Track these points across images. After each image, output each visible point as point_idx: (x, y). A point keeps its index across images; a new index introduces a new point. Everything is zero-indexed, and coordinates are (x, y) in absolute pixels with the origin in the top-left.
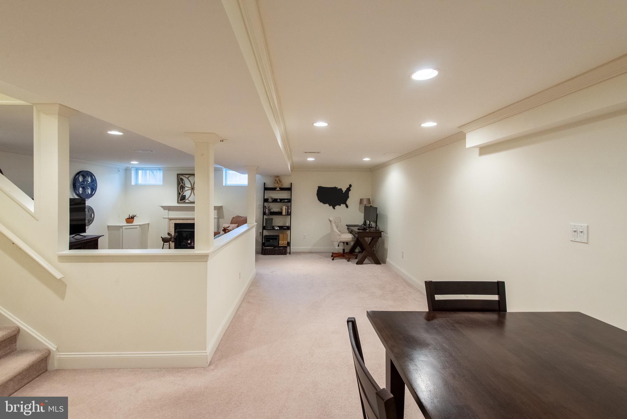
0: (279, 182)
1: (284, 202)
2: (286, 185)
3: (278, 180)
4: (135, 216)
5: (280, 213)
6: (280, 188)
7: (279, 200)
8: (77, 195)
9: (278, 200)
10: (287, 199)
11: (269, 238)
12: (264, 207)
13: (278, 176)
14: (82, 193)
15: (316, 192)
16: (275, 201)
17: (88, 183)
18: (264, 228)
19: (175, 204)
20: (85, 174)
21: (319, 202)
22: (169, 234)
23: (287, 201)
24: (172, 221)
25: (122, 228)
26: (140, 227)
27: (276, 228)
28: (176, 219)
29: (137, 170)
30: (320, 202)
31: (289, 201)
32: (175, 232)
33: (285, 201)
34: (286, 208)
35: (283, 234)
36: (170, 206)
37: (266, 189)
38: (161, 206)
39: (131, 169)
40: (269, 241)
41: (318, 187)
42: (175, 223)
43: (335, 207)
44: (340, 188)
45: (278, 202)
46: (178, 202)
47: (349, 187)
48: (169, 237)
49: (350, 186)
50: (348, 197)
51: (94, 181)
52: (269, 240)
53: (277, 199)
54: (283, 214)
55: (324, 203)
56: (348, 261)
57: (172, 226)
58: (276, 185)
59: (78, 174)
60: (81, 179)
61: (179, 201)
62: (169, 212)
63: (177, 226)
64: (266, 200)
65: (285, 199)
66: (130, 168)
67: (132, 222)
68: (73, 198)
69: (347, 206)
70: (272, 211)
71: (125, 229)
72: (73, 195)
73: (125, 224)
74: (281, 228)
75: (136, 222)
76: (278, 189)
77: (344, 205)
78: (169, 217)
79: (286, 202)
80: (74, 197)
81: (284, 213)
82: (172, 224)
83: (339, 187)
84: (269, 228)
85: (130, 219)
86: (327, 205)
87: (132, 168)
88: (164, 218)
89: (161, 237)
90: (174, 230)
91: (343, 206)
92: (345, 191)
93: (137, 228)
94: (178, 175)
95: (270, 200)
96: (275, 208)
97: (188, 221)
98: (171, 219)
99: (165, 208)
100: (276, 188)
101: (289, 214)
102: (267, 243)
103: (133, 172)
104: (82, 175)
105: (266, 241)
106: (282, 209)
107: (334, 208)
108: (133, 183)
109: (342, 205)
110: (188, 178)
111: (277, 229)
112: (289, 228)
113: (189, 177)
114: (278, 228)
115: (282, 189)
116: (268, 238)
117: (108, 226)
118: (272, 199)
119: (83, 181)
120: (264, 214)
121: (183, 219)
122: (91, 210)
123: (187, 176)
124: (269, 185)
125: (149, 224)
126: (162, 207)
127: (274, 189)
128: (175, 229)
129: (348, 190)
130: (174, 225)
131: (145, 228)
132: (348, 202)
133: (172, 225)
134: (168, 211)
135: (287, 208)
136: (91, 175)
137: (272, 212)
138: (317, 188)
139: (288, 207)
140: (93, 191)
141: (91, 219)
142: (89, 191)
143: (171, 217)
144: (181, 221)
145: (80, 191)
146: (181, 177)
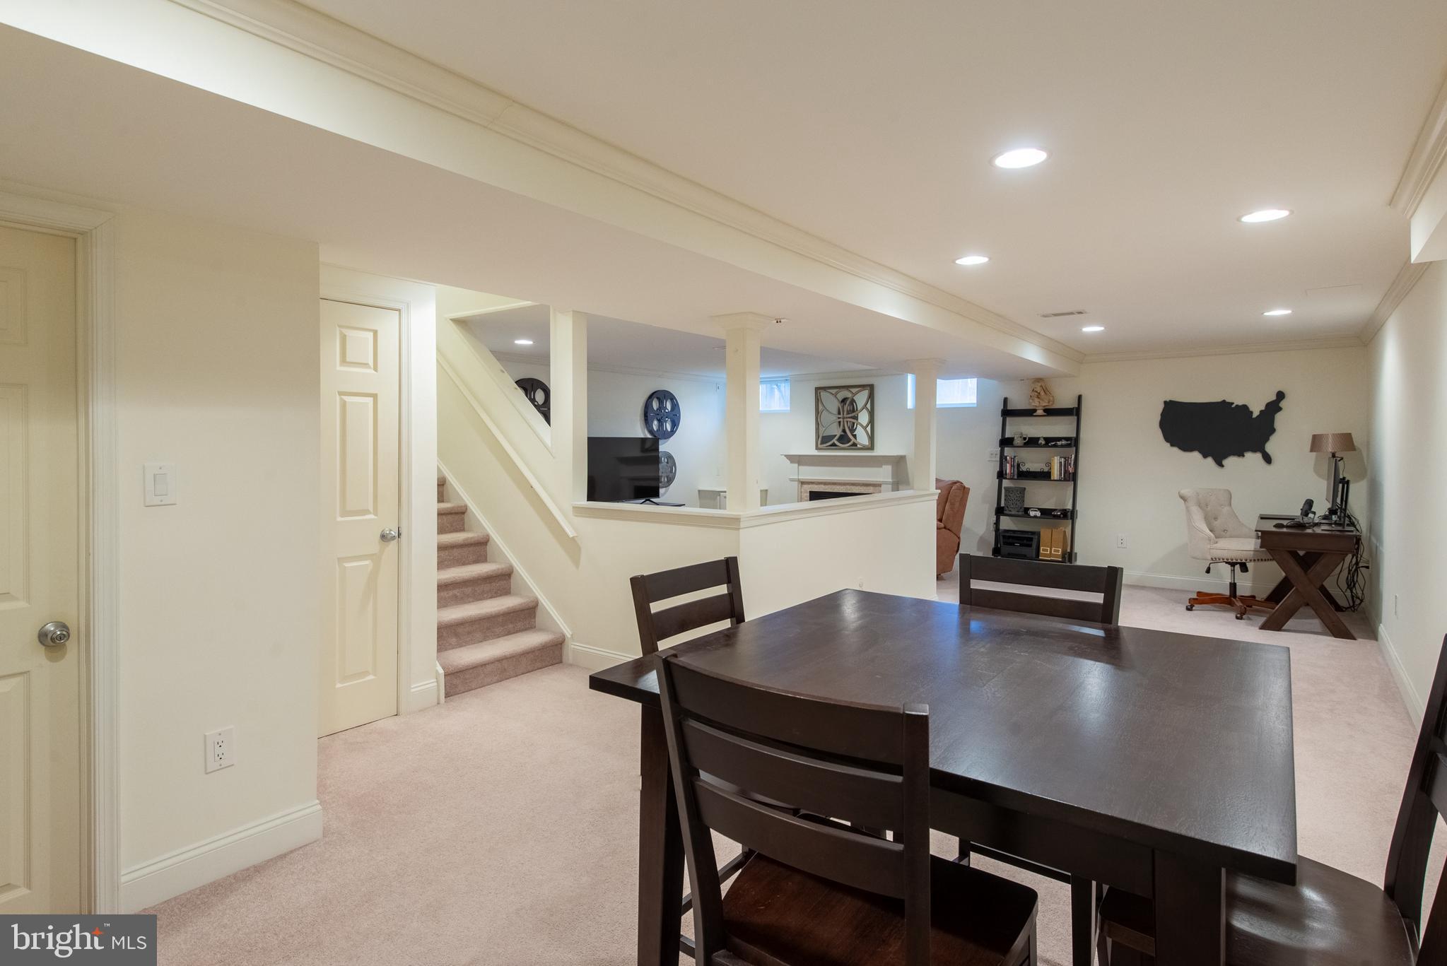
0: (1042, 393)
1: (1055, 446)
2: (1066, 401)
3: (1039, 389)
5: (1045, 476)
6: (1045, 410)
7: (1042, 442)
8: (651, 432)
9: (1040, 442)
10: (1067, 439)
11: (1013, 537)
12: (1003, 458)
13: (1039, 380)
14: (657, 431)
15: (1157, 418)
16: (1032, 442)
17: (667, 411)
18: (1000, 511)
19: (812, 451)
20: (662, 396)
21: (1168, 445)
23: (1064, 442)
24: (805, 486)
27: (1032, 513)
28: (813, 483)
30: (1172, 445)
31: (1073, 442)
33: (1059, 443)
34: (1061, 463)
35: (1050, 531)
36: (800, 456)
37: (1007, 413)
38: (786, 456)
40: (1012, 544)
41: (1165, 402)
42: (810, 492)
43: (1225, 462)
44: (1240, 404)
45: (1040, 446)
46: (817, 448)
47: (1274, 398)
49: (1281, 396)
50: (1273, 431)
51: (675, 406)
52: (1011, 540)
53: (1038, 439)
54: (1052, 479)
55: (1186, 447)
56: (1237, 618)
57: (806, 497)
58: (1035, 404)
59: (651, 397)
60: (655, 405)
61: (819, 446)
62: (800, 467)
63: (815, 497)
64: (1006, 442)
65: (1060, 439)
68: (644, 437)
69: (1268, 459)
70: (1023, 468)
72: (644, 433)
74: (1046, 513)
76: (1040, 412)
77: (1259, 456)
78: (800, 478)
79: (1062, 446)
80: (647, 436)
81: (1055, 474)
82: (806, 492)
83: (1238, 401)
84: (1013, 513)
86: (1196, 455)
88: (792, 480)
91: (1253, 458)
92: (1261, 411)
94: (817, 389)
95: (1018, 441)
96: (1033, 460)
97: (834, 487)
98: (803, 483)
99: (793, 459)
100: (1035, 411)
101: (1071, 477)
102: (1006, 549)
104: (657, 398)
105: (1005, 543)
106: (1049, 464)
107: (1221, 465)
109: (1249, 455)
110: (835, 395)
111: (1035, 517)
112: (1069, 515)
113: (837, 393)
114: (1038, 514)
115: (1050, 412)
116: (1009, 537)
117: (699, 491)
118: (1025, 439)
119: (660, 409)
120: (1001, 475)
121: (825, 484)
122: (670, 457)
123: (834, 391)
124: (1018, 403)
125: (767, 490)
126: (788, 457)
127: (1029, 413)
129: (1273, 407)
130: (808, 494)
132: (1270, 447)
133: (805, 494)
134: (796, 465)
135: (1065, 462)
136: (672, 398)
137: (1023, 472)
138: (1161, 407)
139: (1066, 459)
140: (675, 424)
141: (671, 475)
142: (668, 427)
143: (803, 477)
144: (823, 486)
145: (655, 425)
146: (823, 394)
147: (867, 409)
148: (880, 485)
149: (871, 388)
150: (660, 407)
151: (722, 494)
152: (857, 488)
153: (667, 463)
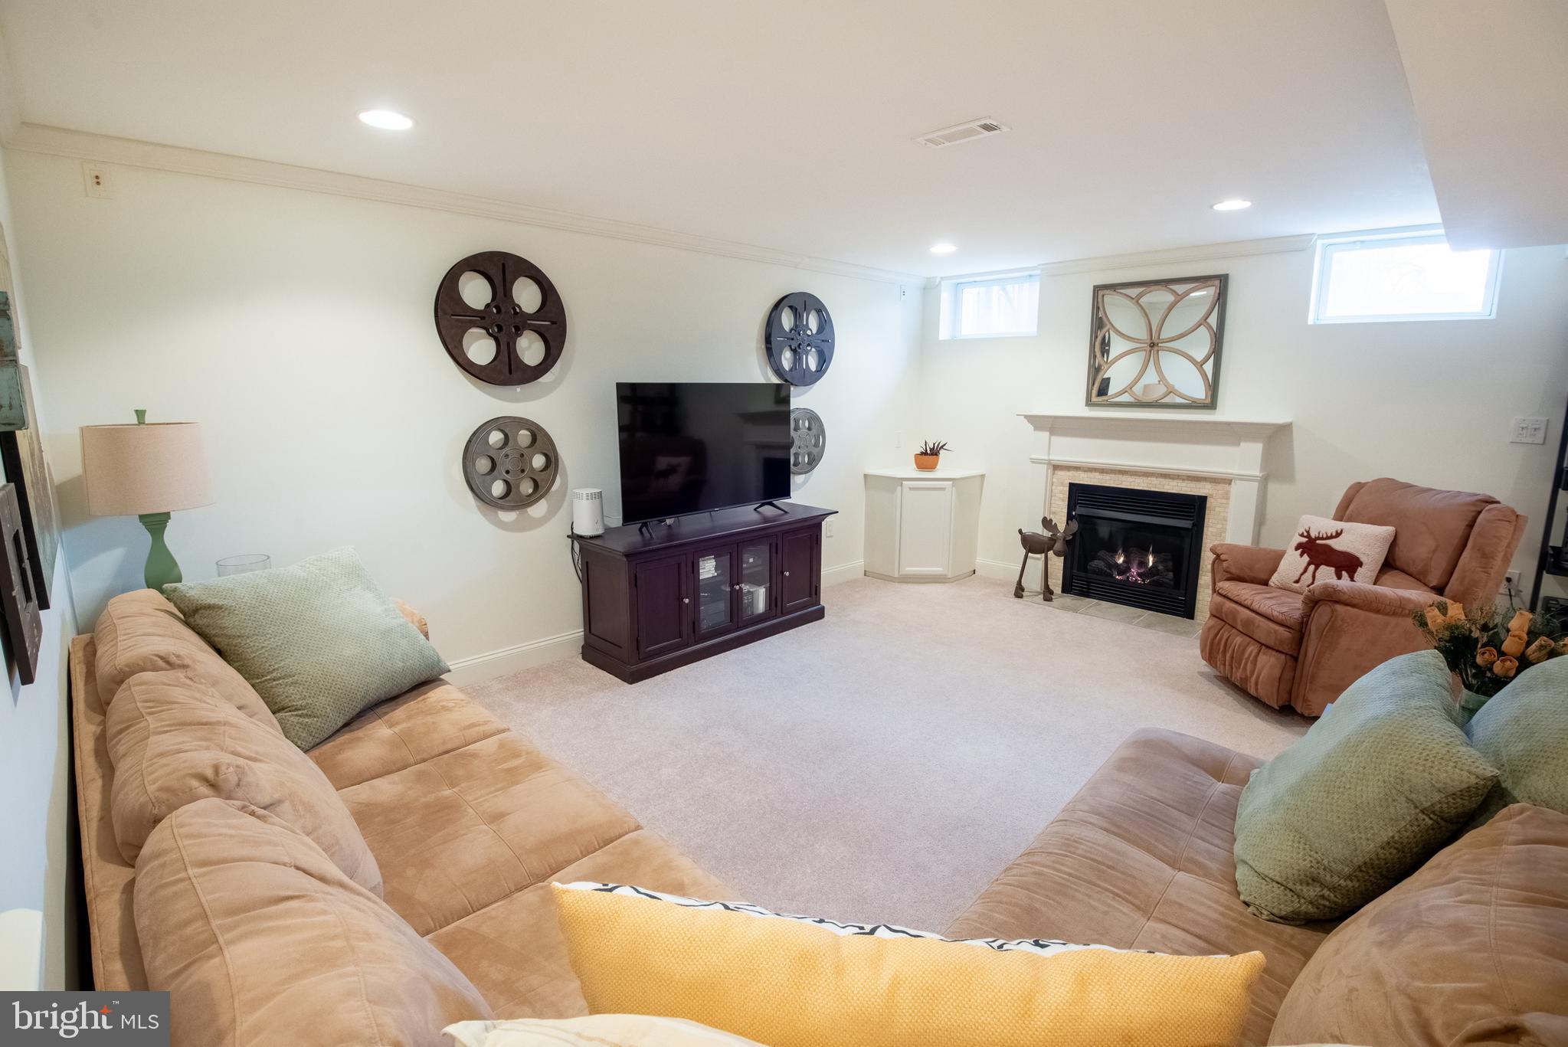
4: (942, 447)
8: (778, 371)
14: (791, 370)
17: (809, 333)
19: (1082, 411)
20: (800, 303)
22: (1047, 523)
24: (1060, 473)
25: (903, 485)
26: (953, 486)
28: (1077, 468)
29: (958, 287)
32: (1070, 517)
36: (1056, 418)
38: (1026, 417)
39: (940, 282)
42: (1071, 484)
46: (1089, 403)
48: (1047, 534)
51: (825, 323)
57: (1061, 492)
59: (778, 306)
60: (787, 320)
61: (1095, 399)
62: (1052, 437)
63: (1079, 494)
66: (938, 280)
67: (932, 467)
68: (764, 382)
71: (910, 489)
72: (765, 375)
73: (911, 471)
75: (947, 467)
78: (1051, 458)
80: (769, 379)
82: (1062, 484)
85: (929, 456)
87: (943, 283)
88: (1034, 461)
89: (1020, 531)
90: (1066, 511)
93: (943, 489)
94: (1097, 289)
97: (1122, 478)
98: (1056, 467)
99: (1039, 423)
103: (945, 296)
104: (791, 307)
108: (944, 334)
110: (1136, 300)
113: (1140, 295)
117: (865, 475)
119: (796, 328)
121: (1103, 471)
122: (814, 419)
123: (1134, 292)
125: (983, 476)
126: (1031, 419)
128: (1070, 508)
130: (1067, 489)
131: (969, 488)
133: (1061, 488)
134: (1048, 433)
136: (821, 310)
140: (824, 360)
141: (815, 451)
142: (812, 363)
143: (1058, 457)
144: (1097, 475)
145: (786, 359)
146: (1110, 300)
147: (1209, 327)
148: (1229, 482)
149: (1223, 281)
150: (796, 326)
151: (904, 483)
152: (1174, 483)
153: (809, 429)
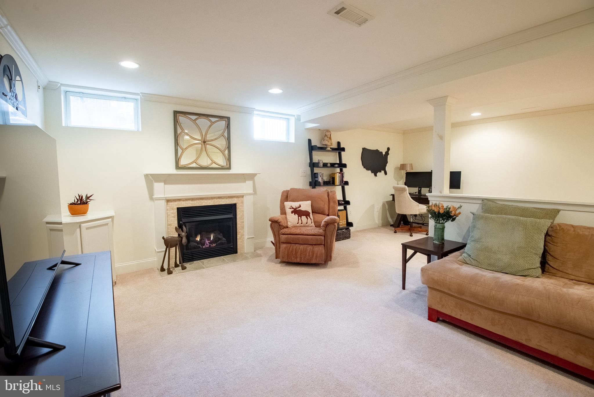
0: (329, 139)
6: (331, 148)
7: (329, 165)
12: (315, 174)
16: (325, 165)
24: (172, 203)
25: (80, 227)
26: (112, 221)
28: (179, 200)
29: (68, 94)
30: (364, 168)
31: (339, 165)
32: (180, 225)
33: (336, 166)
34: (339, 176)
35: (341, 212)
37: (312, 148)
41: (363, 148)
42: (178, 208)
44: (381, 151)
45: (328, 167)
46: (178, 167)
49: (388, 149)
50: (387, 162)
53: (327, 163)
54: (335, 184)
55: (367, 169)
57: (173, 213)
58: (326, 144)
61: (180, 165)
62: (165, 186)
63: (183, 212)
64: (315, 165)
66: (58, 84)
67: (84, 213)
69: (386, 173)
70: (324, 180)
71: (87, 228)
76: (329, 149)
77: (384, 172)
78: (166, 196)
81: (336, 182)
82: (173, 209)
85: (80, 205)
87: (60, 87)
88: (157, 199)
89: (163, 238)
90: (177, 222)
92: (385, 154)
94: (176, 113)
95: (321, 165)
98: (168, 201)
99: (158, 178)
100: (327, 148)
107: (376, 175)
108: (64, 119)
109: (382, 172)
110: (195, 121)
113: (196, 119)
120: (314, 184)
121: (192, 199)
123: (193, 117)
124: (316, 143)
125: (113, 216)
128: (179, 220)
129: (387, 153)
130: (176, 211)
132: (386, 169)
133: (172, 211)
134: (163, 183)
135: (341, 176)
137: (324, 182)
139: (341, 174)
143: (170, 195)
144: (190, 202)
146: (182, 119)
147: (225, 137)
148: (243, 197)
149: (227, 119)
151: (82, 225)
152: (223, 200)
